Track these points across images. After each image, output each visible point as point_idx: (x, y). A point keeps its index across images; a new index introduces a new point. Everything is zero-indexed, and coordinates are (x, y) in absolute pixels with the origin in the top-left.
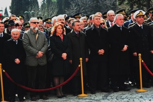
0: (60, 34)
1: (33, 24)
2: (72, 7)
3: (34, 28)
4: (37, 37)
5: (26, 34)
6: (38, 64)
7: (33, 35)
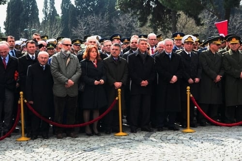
0: (94, 58)
1: (65, 46)
3: (66, 51)
4: (68, 62)
5: (55, 57)
6: (67, 95)
7: (63, 59)
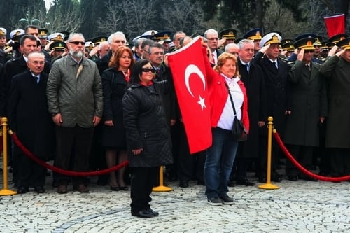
1: (73, 44)
2: (111, 16)
